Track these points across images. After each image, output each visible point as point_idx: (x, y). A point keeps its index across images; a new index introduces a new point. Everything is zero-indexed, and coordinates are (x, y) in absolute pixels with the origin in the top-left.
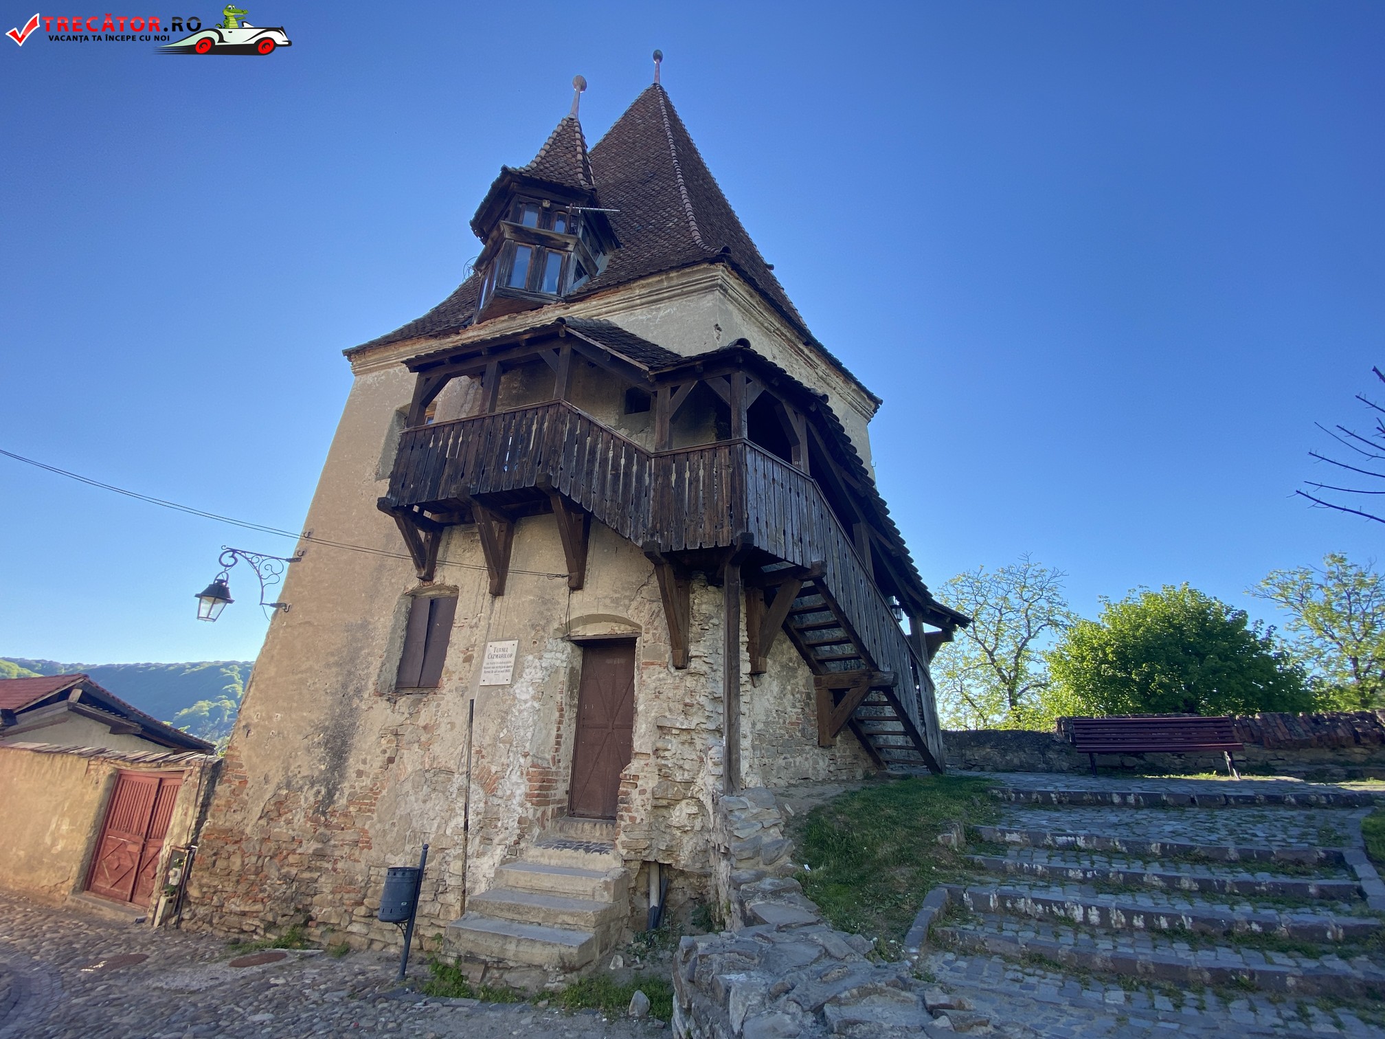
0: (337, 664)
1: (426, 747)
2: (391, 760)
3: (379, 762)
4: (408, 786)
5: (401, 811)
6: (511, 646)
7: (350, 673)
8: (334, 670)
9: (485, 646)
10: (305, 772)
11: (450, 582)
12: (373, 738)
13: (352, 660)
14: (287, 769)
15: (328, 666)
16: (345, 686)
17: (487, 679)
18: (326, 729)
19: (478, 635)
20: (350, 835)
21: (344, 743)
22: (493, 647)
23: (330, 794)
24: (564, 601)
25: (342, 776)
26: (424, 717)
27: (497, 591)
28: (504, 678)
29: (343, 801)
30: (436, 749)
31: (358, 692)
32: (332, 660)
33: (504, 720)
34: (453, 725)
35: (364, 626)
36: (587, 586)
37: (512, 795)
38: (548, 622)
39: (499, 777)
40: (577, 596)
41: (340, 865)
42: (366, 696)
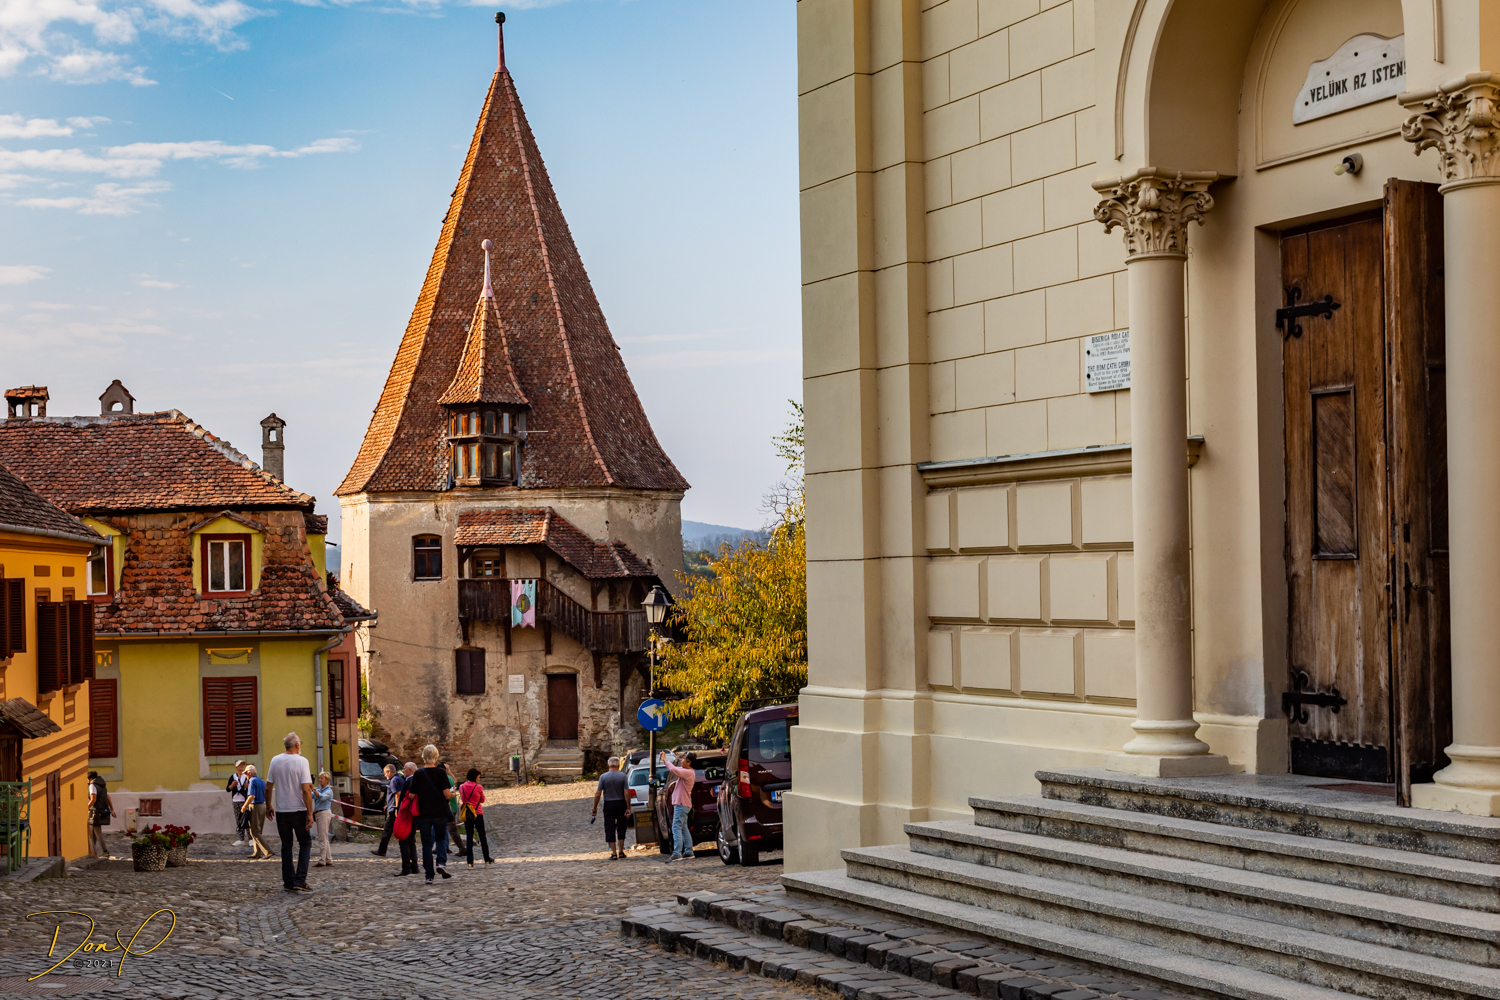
0: (425, 683)
1: (489, 717)
2: (472, 723)
3: (465, 725)
4: (484, 732)
5: (484, 741)
6: (521, 677)
7: (435, 687)
8: (425, 686)
9: (507, 677)
10: (425, 729)
11: (480, 646)
12: (460, 715)
13: (434, 681)
14: (413, 729)
15: (419, 684)
16: (434, 693)
17: (512, 690)
18: (429, 712)
19: (502, 671)
20: (460, 752)
21: (443, 717)
22: (512, 677)
23: (443, 738)
24: (543, 659)
25: (447, 731)
26: (484, 706)
27: (508, 652)
28: (522, 690)
29: (451, 740)
30: (494, 718)
31: (443, 695)
32: (421, 681)
33: (524, 707)
34: (500, 709)
35: (435, 665)
36: (554, 651)
37: (534, 734)
38: (537, 667)
39: (527, 727)
40: (549, 657)
41: (458, 763)
42: (448, 697)
